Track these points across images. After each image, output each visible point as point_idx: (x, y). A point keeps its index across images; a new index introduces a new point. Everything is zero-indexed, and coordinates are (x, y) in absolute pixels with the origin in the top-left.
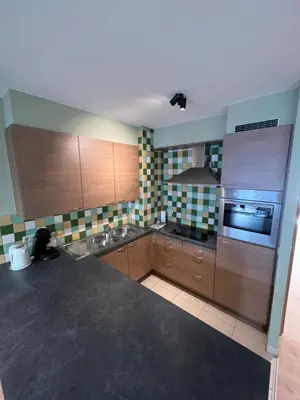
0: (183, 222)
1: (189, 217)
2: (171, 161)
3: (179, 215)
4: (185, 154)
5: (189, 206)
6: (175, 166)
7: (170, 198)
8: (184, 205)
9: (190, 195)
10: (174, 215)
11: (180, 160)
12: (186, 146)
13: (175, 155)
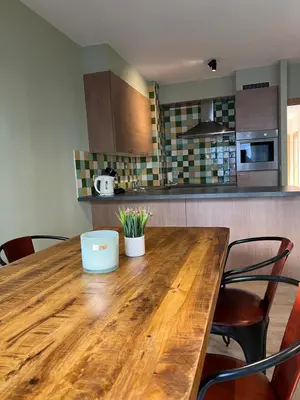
0: (191, 181)
1: (198, 174)
2: (173, 119)
3: (186, 175)
4: (189, 111)
5: (197, 163)
6: (179, 124)
7: (174, 159)
8: (191, 163)
9: (197, 152)
10: (181, 175)
11: (184, 117)
12: (189, 103)
13: (178, 113)
